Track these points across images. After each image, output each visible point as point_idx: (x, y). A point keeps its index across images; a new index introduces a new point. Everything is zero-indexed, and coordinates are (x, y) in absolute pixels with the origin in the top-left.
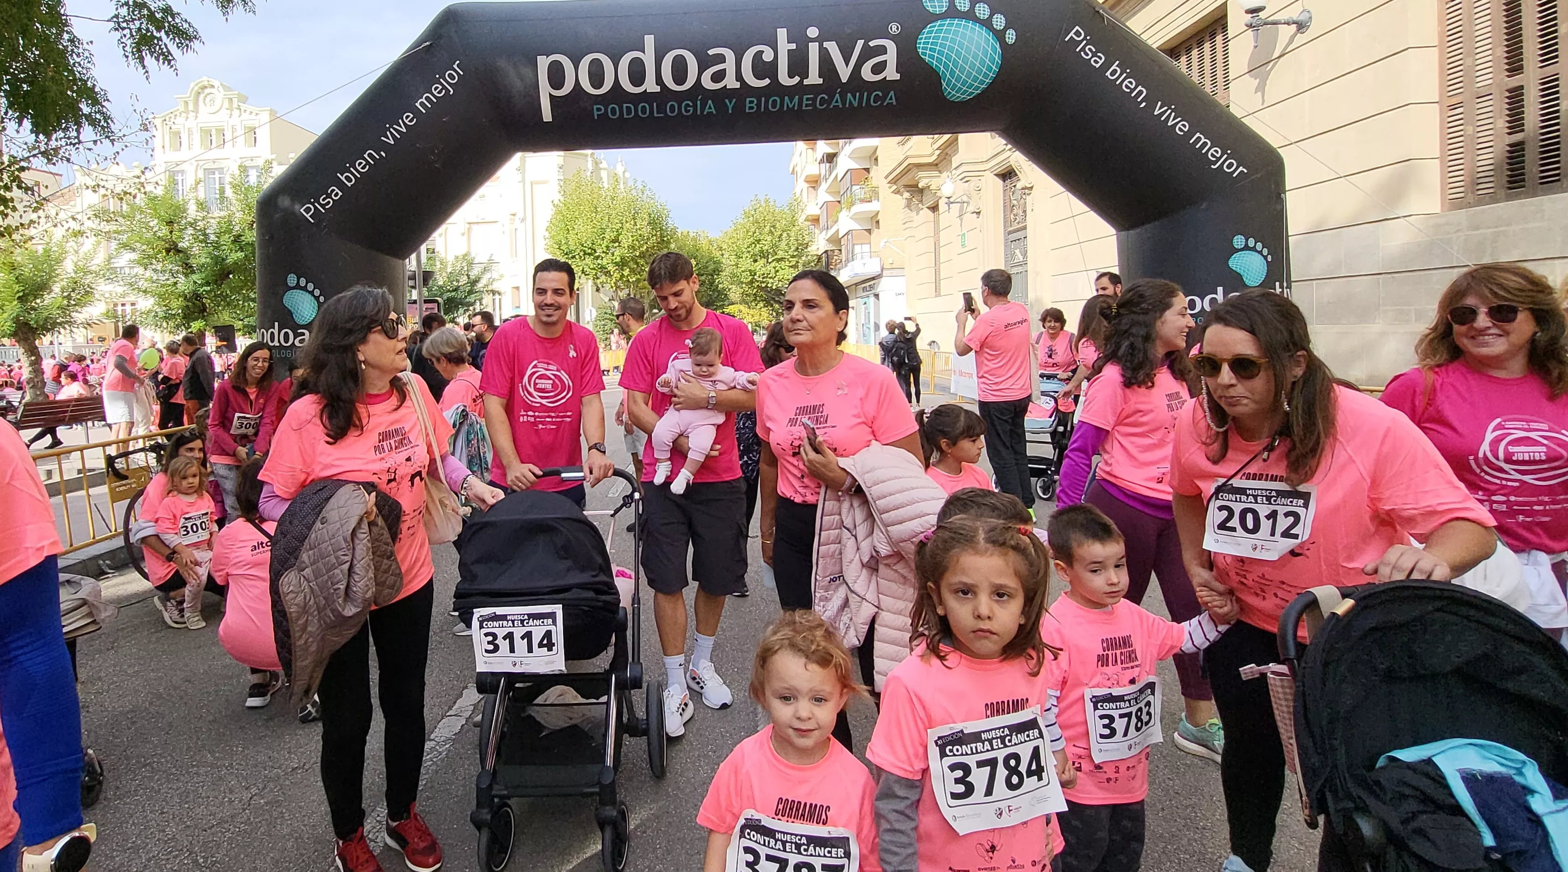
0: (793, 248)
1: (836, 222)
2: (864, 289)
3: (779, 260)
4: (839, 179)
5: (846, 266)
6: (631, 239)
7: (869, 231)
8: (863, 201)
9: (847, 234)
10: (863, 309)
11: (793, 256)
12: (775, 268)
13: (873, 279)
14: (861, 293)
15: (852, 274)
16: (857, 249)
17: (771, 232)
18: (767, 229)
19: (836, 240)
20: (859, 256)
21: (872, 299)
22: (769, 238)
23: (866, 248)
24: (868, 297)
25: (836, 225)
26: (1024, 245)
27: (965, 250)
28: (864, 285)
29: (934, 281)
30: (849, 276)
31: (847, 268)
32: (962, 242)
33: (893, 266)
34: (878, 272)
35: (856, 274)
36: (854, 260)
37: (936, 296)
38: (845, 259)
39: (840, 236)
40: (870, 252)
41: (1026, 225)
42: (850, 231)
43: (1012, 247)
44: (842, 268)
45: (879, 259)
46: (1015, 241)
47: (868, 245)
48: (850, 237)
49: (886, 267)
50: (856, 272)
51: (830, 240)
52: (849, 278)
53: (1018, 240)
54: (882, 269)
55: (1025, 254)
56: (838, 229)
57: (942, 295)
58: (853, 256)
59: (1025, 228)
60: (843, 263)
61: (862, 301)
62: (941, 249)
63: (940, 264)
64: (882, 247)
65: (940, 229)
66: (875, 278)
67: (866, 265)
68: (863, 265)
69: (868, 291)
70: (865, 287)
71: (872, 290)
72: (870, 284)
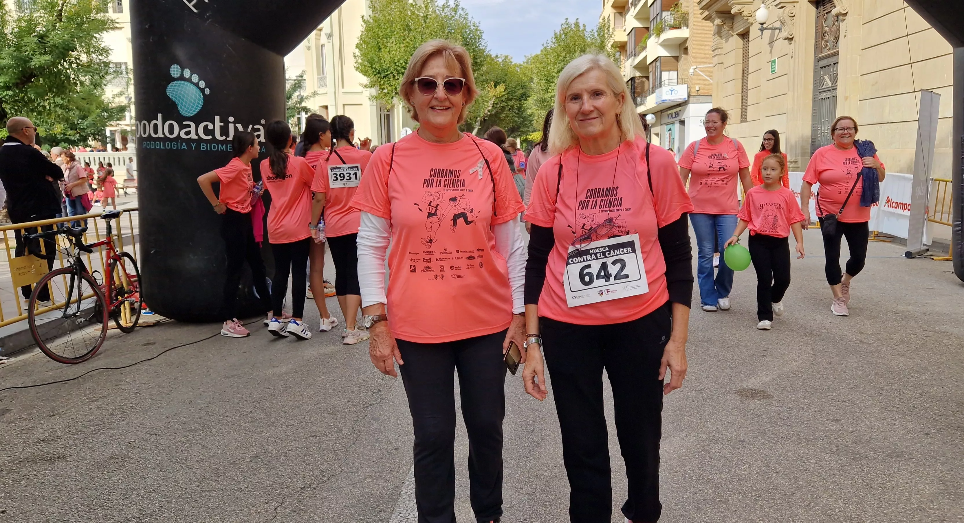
1: (644, 48)
2: (670, 116)
4: (649, 5)
5: (653, 92)
7: (677, 58)
8: (673, 27)
9: (656, 60)
10: (668, 136)
13: (679, 105)
14: (665, 120)
15: (659, 100)
16: (665, 75)
19: (643, 67)
20: (667, 82)
21: (677, 126)
23: (674, 74)
24: (673, 123)
25: (644, 51)
26: (834, 71)
27: (775, 76)
28: (670, 112)
29: (740, 107)
30: (656, 103)
31: (654, 95)
32: (772, 68)
33: (700, 93)
34: (685, 99)
35: (663, 100)
36: (660, 86)
37: (742, 122)
38: (651, 86)
39: (648, 63)
40: (677, 79)
41: (838, 51)
42: (659, 58)
43: (822, 73)
44: (649, 95)
45: (686, 85)
46: (825, 67)
47: (676, 72)
48: (658, 64)
49: (693, 93)
50: (664, 99)
51: (637, 67)
52: (655, 105)
53: (828, 66)
54: (689, 96)
55: (834, 79)
56: (646, 56)
57: (748, 120)
58: (660, 83)
59: (836, 54)
60: (651, 89)
61: (667, 128)
62: (749, 76)
63: (747, 90)
64: (690, 74)
65: (750, 56)
66: (681, 105)
67: (673, 92)
68: (670, 92)
69: (673, 118)
70: (670, 114)
71: (677, 117)
72: (676, 111)
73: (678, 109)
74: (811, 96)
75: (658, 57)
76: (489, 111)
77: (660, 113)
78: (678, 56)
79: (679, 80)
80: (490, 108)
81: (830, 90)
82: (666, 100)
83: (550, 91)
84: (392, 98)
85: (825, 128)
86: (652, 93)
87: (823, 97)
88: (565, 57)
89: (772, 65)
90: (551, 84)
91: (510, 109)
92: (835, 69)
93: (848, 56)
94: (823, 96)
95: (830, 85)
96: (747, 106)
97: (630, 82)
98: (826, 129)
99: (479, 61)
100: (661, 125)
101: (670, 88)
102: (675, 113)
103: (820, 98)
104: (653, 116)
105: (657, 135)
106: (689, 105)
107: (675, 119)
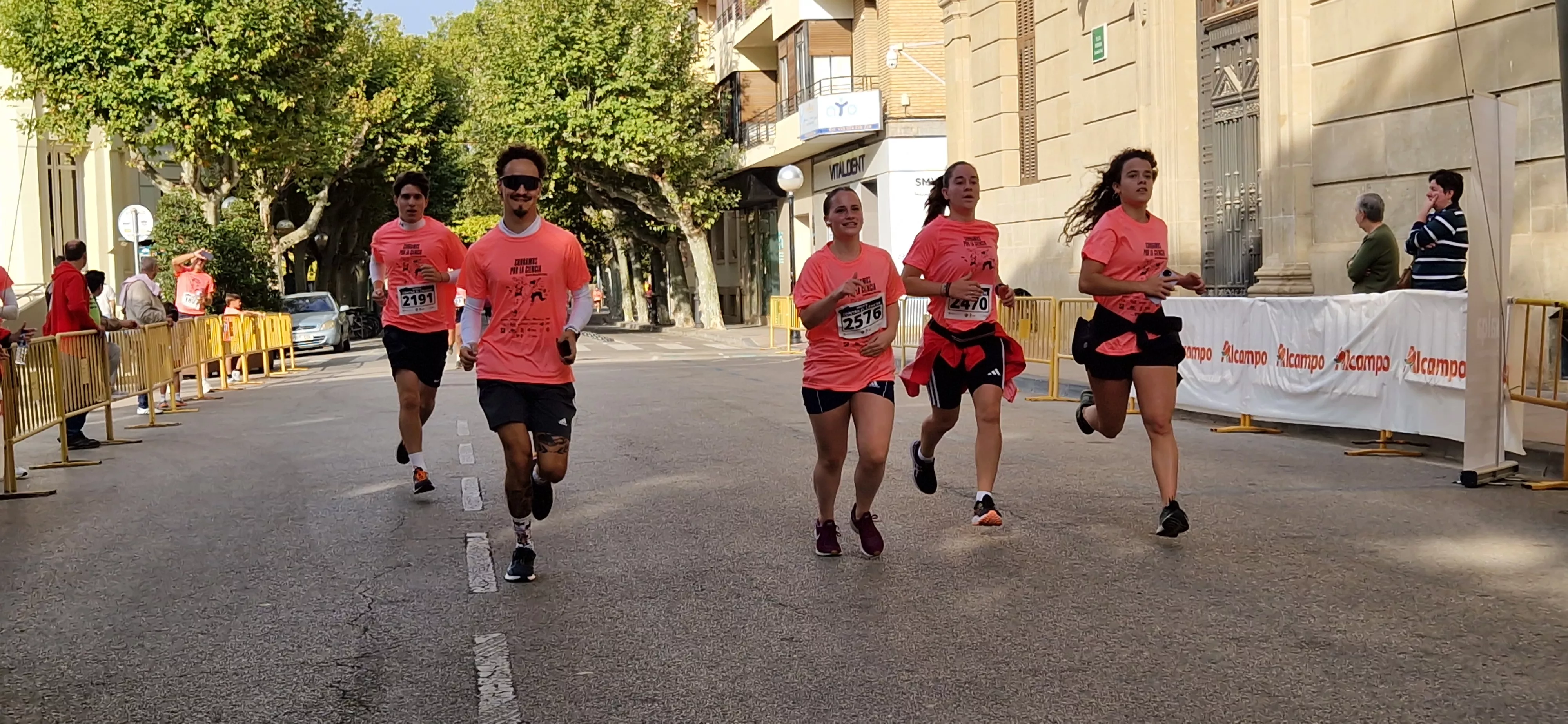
0: (657, 64)
2: (836, 170)
3: (622, 93)
5: (792, 109)
6: (238, 24)
7: (849, 24)
9: (796, 28)
11: (656, 85)
12: (608, 111)
13: (860, 142)
14: (825, 180)
15: (810, 130)
16: (821, 67)
17: (599, 22)
18: (590, 12)
19: (760, 46)
20: (826, 84)
22: (594, 36)
23: (842, 64)
25: (764, 7)
26: (1248, 56)
27: (1103, 67)
28: (836, 160)
29: (1018, 145)
30: (802, 137)
31: (795, 116)
32: (1095, 49)
33: (911, 111)
34: (874, 126)
35: (820, 130)
36: (811, 96)
37: (1023, 182)
38: (785, 95)
39: (776, 36)
40: (852, 76)
41: (1256, 7)
42: (804, 25)
43: (1218, 60)
44: (782, 118)
45: (877, 92)
46: (1224, 45)
47: (849, 58)
48: (801, 37)
49: (893, 112)
50: (821, 126)
51: (746, 48)
52: (800, 142)
53: (1233, 43)
54: (885, 119)
55: (1251, 74)
56: (770, 18)
57: (1039, 178)
58: (810, 86)
59: (1252, 14)
60: (784, 103)
62: (1039, 68)
63: (1034, 103)
64: (888, 63)
65: (1036, 20)
66: (866, 143)
67: (844, 108)
68: (838, 108)
69: (844, 175)
70: (837, 164)
71: (856, 172)
72: (851, 158)
73: (857, 153)
74: (1195, 116)
75: (801, 22)
76: (353, 160)
77: (809, 162)
78: (851, 20)
79: (856, 80)
80: (356, 153)
81: (1239, 101)
82: (827, 130)
83: (522, 106)
84: (88, 126)
85: (1232, 193)
86: (789, 115)
87: (1225, 119)
88: (559, 20)
89: (1094, 42)
90: (523, 89)
92: (1249, 51)
93: (1281, 19)
94: (1225, 114)
95: (1240, 89)
96: (1035, 143)
97: (728, 82)
98: (1237, 194)
99: (330, 27)
100: (814, 192)
101: (836, 99)
102: (850, 161)
103: (1217, 120)
104: (797, 169)
105: (804, 219)
106: (884, 141)
107: (847, 177)
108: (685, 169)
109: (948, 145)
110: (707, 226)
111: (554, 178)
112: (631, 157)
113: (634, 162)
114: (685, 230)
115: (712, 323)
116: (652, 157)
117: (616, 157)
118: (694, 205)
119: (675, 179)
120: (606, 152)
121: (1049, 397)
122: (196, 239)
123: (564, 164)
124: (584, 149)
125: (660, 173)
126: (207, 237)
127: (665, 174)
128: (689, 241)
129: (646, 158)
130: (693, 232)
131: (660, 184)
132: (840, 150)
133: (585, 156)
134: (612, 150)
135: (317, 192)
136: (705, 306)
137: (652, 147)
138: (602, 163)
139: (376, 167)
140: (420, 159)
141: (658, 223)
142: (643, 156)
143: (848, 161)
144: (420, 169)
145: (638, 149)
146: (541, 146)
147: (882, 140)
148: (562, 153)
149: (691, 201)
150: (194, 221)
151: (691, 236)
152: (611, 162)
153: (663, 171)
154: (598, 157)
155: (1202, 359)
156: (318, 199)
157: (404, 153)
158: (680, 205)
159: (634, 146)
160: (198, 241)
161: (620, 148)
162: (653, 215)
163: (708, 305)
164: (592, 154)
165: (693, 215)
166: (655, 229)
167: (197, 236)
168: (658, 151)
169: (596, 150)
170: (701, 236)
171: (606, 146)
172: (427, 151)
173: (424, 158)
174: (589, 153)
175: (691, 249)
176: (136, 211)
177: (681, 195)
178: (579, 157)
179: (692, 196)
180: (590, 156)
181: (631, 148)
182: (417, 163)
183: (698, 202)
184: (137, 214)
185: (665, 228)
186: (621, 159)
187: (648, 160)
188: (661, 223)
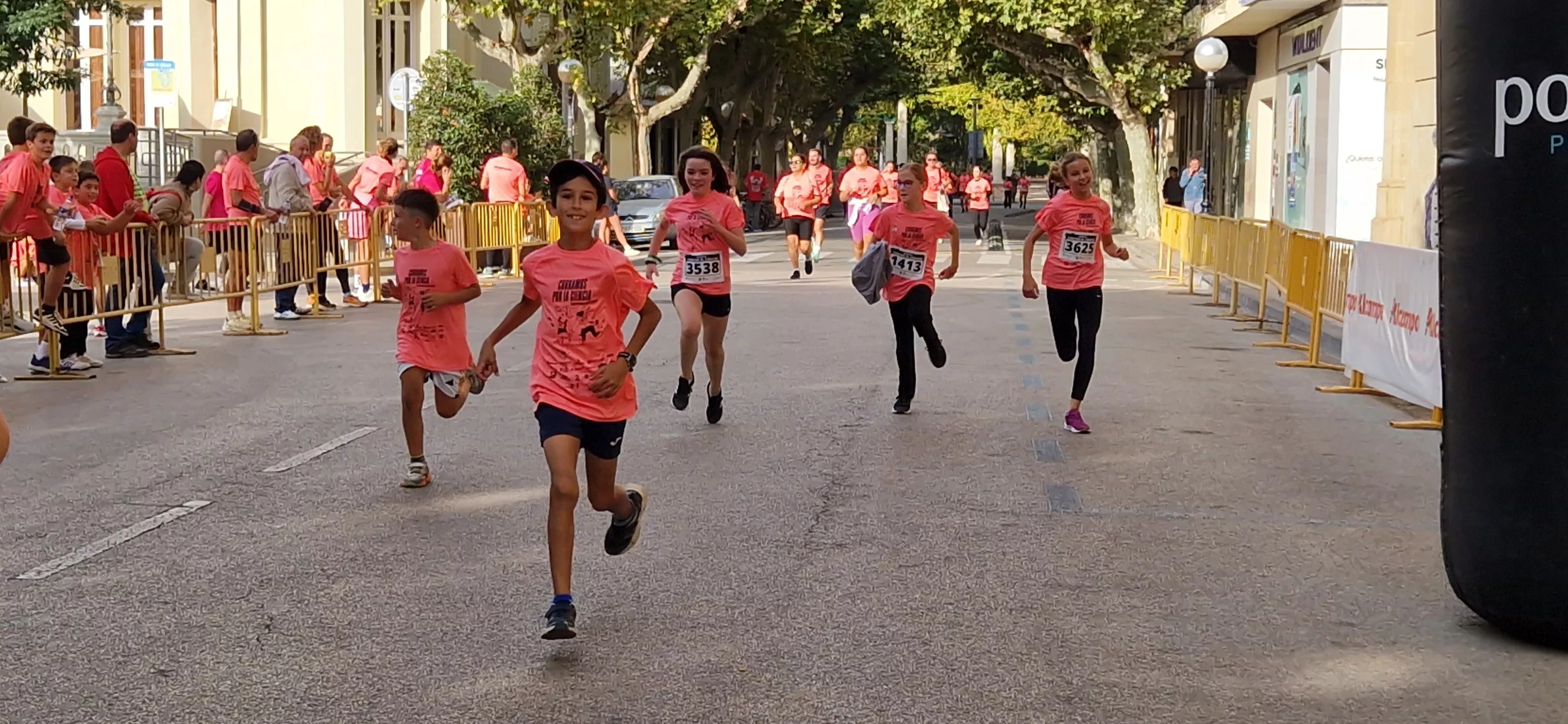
13: (1318, 10)
14: (1288, 56)
21: (1313, 76)
24: (1303, 69)
28: (1297, 31)
61: (1289, 80)
66: (1325, 10)
69: (1304, 51)
70: (1298, 37)
71: (1313, 48)
72: (1310, 29)
73: (1316, 23)
76: (738, 16)
77: (1276, 32)
80: (742, 8)
91: (816, 9)
100: (1279, 71)
102: (1310, 33)
104: (1222, 45)
105: (1268, 102)
106: (1340, 9)
107: (1307, 54)
108: (1118, 37)
109: (1390, 19)
110: (1147, 109)
111: (956, 44)
112: (1046, 22)
113: (1050, 26)
114: (1118, 113)
115: (1148, 231)
116: (1072, 24)
117: (1026, 20)
118: (1128, 82)
119: (1105, 49)
120: (1014, 14)
121: (1307, 363)
122: (460, 111)
123: (968, 28)
124: (989, 9)
125: (1087, 42)
126: (473, 109)
127: (1093, 45)
128: (1125, 128)
129: (1065, 23)
130: (1128, 117)
131: (1087, 55)
132: (1303, 18)
133: (987, 19)
134: (1021, 11)
135: (695, 54)
136: (1140, 210)
137: (1071, 9)
138: (1011, 26)
139: (778, 24)
140: (830, 16)
141: (1085, 104)
142: (1062, 20)
143: (1308, 33)
144: (830, 28)
145: (1055, 11)
146: (935, 6)
147: (1337, 8)
148: (965, 14)
149: (1126, 78)
150: (458, 90)
151: (1128, 124)
152: (1019, 27)
153: (1090, 38)
154: (1005, 20)
155: (1412, 329)
156: (695, 62)
157: (810, 8)
158: (1111, 83)
159: (1051, 8)
160: (461, 115)
161: (1029, 9)
162: (1082, 93)
163: (1144, 208)
164: (999, 16)
165: (1128, 94)
166: (1080, 111)
167: (462, 107)
168: (1077, 15)
169: (1001, 13)
170: (1139, 123)
171: (1015, 7)
172: (839, 6)
173: (835, 15)
174: (994, 15)
175: (1127, 138)
176: (407, 75)
177: (1113, 72)
178: (982, 20)
179: (1127, 71)
180: (994, 21)
181: (1045, 10)
182: (828, 22)
183: (1134, 80)
184: (408, 79)
185: (1094, 110)
186: (1032, 24)
187: (1068, 26)
188: (1090, 104)
